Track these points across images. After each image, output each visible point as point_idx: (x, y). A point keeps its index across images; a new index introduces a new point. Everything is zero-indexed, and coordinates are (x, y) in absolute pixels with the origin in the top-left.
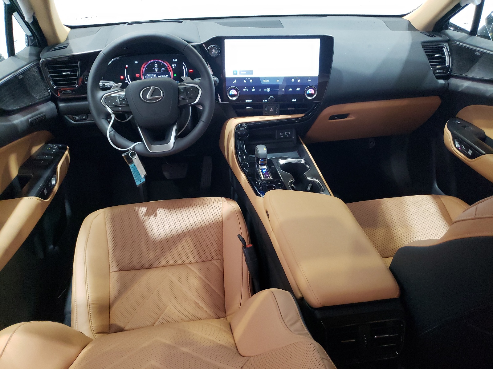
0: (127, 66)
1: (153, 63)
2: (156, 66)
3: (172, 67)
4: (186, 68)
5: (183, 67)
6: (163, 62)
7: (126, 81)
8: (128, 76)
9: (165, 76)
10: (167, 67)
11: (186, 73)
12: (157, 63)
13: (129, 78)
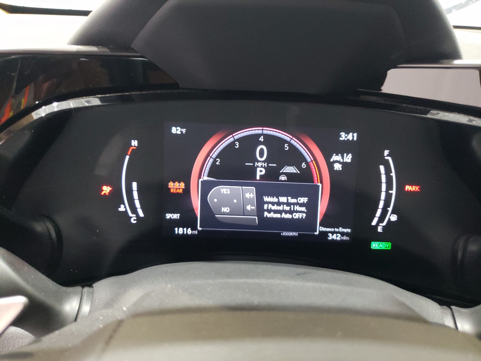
0: (135, 143)
1: (253, 140)
2: (261, 155)
3: (330, 165)
4: (393, 174)
5: (382, 168)
6: (295, 142)
7: (122, 209)
8: (135, 185)
9: (294, 201)
10: (307, 163)
11: (388, 197)
12: (270, 140)
13: (135, 195)
